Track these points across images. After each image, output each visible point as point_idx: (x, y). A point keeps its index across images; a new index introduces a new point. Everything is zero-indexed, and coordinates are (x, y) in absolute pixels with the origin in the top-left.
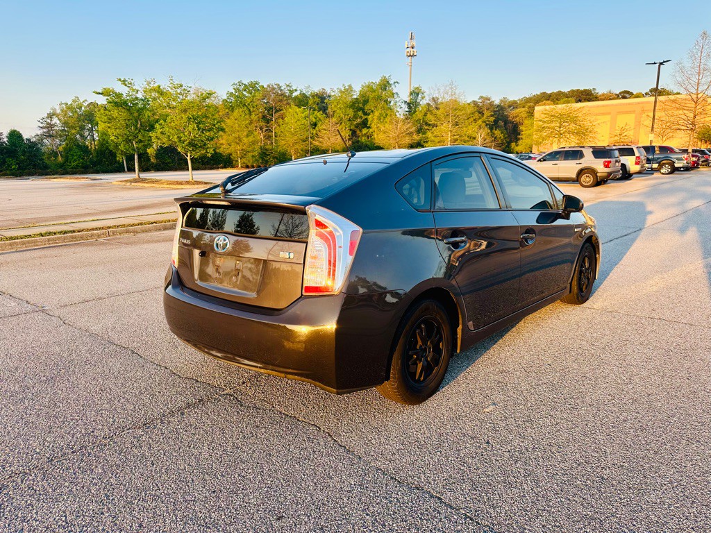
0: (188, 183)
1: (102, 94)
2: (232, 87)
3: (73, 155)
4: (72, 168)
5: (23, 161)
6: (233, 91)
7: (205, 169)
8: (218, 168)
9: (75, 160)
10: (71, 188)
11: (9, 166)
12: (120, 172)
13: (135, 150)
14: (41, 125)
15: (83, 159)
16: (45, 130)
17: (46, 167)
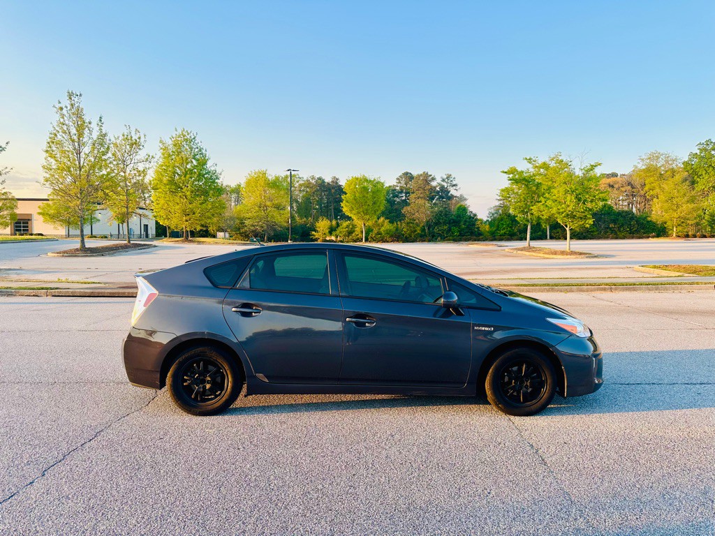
0: (563, 253)
1: (506, 173)
2: (697, 147)
3: (503, 224)
4: (501, 235)
5: (463, 229)
6: (698, 152)
7: (632, 238)
8: (648, 237)
9: (504, 229)
10: (465, 253)
11: (452, 233)
12: (542, 239)
13: (528, 221)
14: (499, 198)
15: (511, 227)
16: (501, 202)
17: (480, 234)
